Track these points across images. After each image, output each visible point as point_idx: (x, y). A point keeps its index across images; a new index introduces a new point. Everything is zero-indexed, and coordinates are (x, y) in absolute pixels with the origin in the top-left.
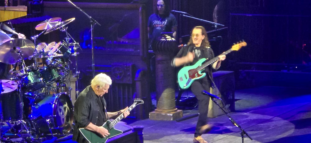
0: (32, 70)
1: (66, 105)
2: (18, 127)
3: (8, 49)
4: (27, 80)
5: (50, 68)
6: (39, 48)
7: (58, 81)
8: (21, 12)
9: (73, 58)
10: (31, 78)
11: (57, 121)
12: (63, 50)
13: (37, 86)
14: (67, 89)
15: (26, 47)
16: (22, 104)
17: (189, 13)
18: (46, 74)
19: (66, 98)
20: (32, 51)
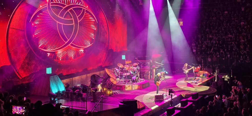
0: (132, 71)
1: (137, 77)
2: (130, 81)
3: (128, 68)
4: (131, 73)
5: (135, 71)
6: (133, 68)
7: (136, 73)
8: (131, 62)
9: (139, 70)
10: (132, 73)
11: (136, 80)
12: (137, 68)
13: (133, 74)
14: (137, 74)
15: (131, 68)
16: (130, 77)
17: (158, 62)
18: (134, 72)
19: (137, 76)
20: (132, 68)
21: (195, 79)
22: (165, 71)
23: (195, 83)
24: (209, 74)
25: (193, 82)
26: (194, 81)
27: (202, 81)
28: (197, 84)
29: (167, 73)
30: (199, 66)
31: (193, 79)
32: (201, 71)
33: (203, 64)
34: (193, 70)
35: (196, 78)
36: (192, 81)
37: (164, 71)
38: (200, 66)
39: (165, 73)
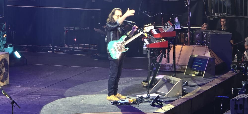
21: (151, 86)
22: (10, 50)
23: (153, 105)
24: (218, 61)
25: (141, 100)
26: (145, 96)
27: (184, 94)
28: (160, 106)
29: (17, 55)
30: (173, 23)
31: (144, 84)
32: (178, 47)
33: (190, 14)
34: (146, 41)
35: (157, 80)
36: (140, 96)
37: (6, 46)
38: (176, 20)
39: (12, 56)
